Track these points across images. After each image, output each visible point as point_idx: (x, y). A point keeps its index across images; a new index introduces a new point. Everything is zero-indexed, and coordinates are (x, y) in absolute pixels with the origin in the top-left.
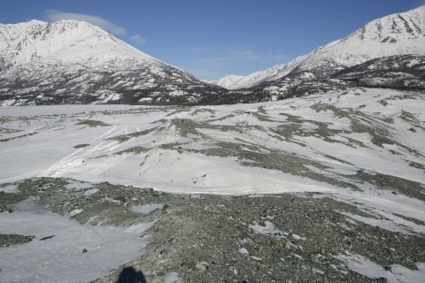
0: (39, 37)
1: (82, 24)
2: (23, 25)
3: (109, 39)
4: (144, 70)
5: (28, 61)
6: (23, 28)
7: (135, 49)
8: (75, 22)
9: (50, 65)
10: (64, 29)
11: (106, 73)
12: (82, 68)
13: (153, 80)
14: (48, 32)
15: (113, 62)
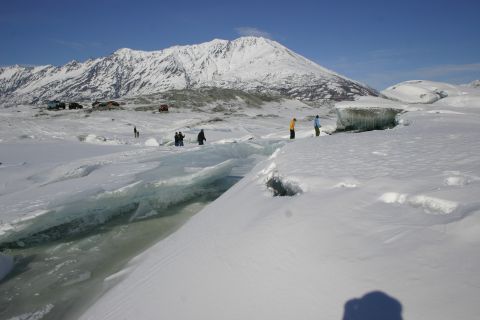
0: (221, 55)
1: (261, 40)
2: (207, 45)
3: (287, 55)
4: (321, 86)
5: (210, 79)
6: (206, 47)
7: (313, 64)
8: (254, 38)
9: (229, 82)
10: (243, 47)
11: (283, 89)
12: (260, 85)
13: (329, 96)
14: (228, 50)
15: (290, 78)
